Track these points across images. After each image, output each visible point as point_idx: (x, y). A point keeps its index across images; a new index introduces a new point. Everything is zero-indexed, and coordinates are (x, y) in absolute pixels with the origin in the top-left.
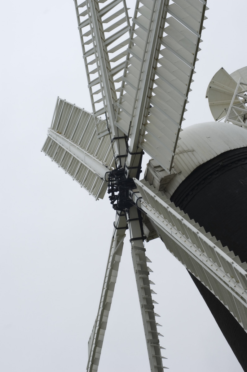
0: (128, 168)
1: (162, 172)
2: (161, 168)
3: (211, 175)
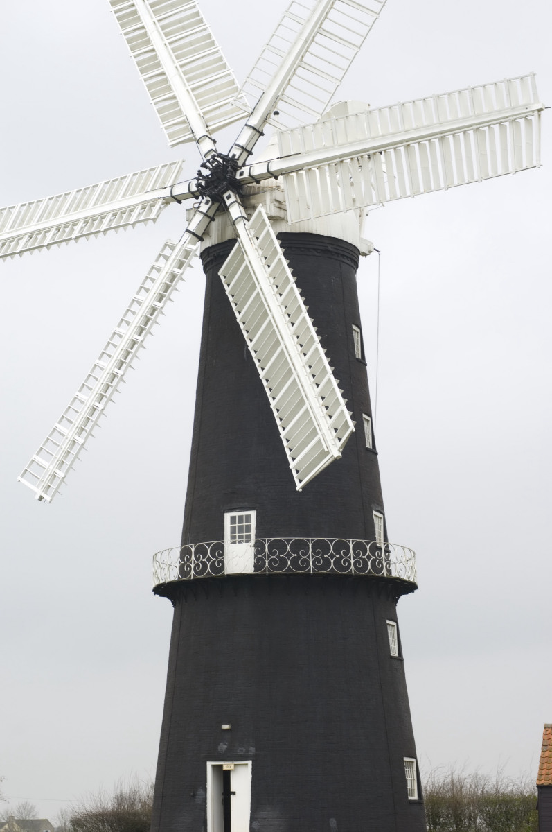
0: (250, 175)
1: (278, 209)
2: (280, 205)
3: (314, 249)
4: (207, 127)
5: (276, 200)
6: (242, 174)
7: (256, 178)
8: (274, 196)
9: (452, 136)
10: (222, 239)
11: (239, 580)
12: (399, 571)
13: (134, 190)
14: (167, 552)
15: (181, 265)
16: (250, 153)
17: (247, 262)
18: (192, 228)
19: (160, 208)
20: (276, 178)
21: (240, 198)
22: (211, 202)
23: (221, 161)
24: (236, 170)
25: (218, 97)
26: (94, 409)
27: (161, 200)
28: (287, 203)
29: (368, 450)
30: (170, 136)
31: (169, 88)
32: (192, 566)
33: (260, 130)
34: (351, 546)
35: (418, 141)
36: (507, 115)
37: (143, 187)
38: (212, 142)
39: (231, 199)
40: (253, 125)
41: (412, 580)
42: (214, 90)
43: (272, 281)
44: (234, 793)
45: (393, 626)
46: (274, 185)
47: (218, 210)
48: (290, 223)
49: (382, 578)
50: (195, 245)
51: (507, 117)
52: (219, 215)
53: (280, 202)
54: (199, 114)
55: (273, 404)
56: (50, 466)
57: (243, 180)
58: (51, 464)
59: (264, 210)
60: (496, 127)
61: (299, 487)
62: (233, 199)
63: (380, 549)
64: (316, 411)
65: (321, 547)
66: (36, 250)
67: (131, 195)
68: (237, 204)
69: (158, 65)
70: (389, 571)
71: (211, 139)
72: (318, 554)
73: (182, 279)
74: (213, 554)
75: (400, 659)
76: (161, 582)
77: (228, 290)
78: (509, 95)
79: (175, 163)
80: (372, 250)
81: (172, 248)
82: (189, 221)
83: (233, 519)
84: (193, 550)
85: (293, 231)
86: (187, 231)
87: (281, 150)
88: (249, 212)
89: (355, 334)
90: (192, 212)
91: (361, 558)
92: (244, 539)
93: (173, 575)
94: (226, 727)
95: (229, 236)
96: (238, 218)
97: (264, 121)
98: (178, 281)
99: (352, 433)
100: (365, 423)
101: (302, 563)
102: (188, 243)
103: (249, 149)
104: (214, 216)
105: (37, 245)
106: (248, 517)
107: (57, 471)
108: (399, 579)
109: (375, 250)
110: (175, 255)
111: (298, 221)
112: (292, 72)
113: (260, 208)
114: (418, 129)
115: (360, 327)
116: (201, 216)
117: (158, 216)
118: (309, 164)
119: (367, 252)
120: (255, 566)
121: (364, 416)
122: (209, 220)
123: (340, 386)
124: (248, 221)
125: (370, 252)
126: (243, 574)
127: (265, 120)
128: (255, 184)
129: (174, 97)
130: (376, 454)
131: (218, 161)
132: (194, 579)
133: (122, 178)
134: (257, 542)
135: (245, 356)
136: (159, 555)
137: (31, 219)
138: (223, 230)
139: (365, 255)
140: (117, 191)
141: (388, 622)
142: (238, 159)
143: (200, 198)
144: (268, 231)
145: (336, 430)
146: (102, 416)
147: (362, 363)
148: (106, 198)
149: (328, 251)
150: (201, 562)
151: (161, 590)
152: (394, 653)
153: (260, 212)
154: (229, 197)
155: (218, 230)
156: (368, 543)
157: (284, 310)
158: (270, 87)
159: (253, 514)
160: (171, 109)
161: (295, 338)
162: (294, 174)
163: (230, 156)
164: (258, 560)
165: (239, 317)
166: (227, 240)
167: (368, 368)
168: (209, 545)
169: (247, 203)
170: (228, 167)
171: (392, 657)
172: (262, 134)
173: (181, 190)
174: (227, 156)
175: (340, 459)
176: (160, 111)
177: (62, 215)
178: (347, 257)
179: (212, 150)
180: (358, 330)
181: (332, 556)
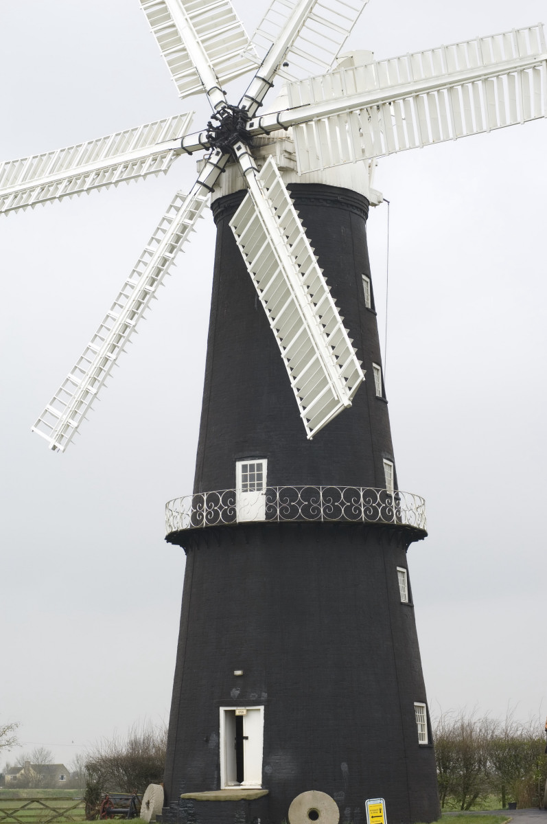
0: (260, 127)
1: (288, 160)
2: (290, 156)
3: (324, 200)
4: (217, 78)
5: (286, 151)
6: (252, 125)
7: (266, 129)
8: (284, 147)
9: (460, 87)
10: (232, 189)
11: (251, 527)
12: (409, 518)
13: (145, 141)
14: (179, 500)
15: (191, 216)
16: (260, 104)
17: (257, 212)
18: (202, 179)
19: (171, 159)
20: (286, 129)
21: (250, 149)
22: (221, 153)
23: (231, 113)
24: (246, 122)
25: (228, 49)
26: (107, 360)
27: (172, 152)
28: (297, 154)
29: (377, 398)
30: (181, 87)
31: (179, 40)
32: (205, 514)
33: (270, 82)
34: (362, 494)
35: (427, 91)
36: (516, 65)
37: (154, 139)
38: (222, 94)
39: (241, 150)
40: (263, 77)
41: (421, 527)
42: (224, 41)
43: (282, 231)
44: (247, 738)
45: (403, 573)
46: (284, 136)
47: (228, 161)
48: (299, 174)
49: (393, 526)
50: (206, 196)
51: (515, 68)
52: (229, 166)
53: (290, 153)
54: (209, 66)
55: (284, 353)
56: (63, 415)
57: (253, 131)
58: (64, 414)
59: (274, 160)
60: (504, 78)
61: (310, 435)
62: (243, 150)
63: (390, 497)
64: (327, 360)
65: (331, 495)
66: (49, 202)
67: (142, 146)
68: (247, 156)
69: (169, 17)
70: (399, 519)
71: (221, 91)
72: (329, 501)
73: (193, 230)
74: (225, 502)
75: (410, 605)
76: (174, 530)
77: (238, 240)
78: (517, 45)
79: (185, 115)
80: (382, 200)
81: (184, 199)
82: (200, 172)
83: (244, 467)
84: (205, 498)
85: (303, 182)
86: (198, 182)
87: (291, 101)
88: (259, 163)
89: (365, 284)
90: (203, 163)
91: (371, 506)
92: (256, 488)
93: (185, 523)
94: (238, 673)
95: (239, 187)
96: (248, 169)
97: (274, 73)
98: (189, 232)
99: (362, 382)
100: (375, 372)
101: (314, 511)
102: (199, 194)
103: (259, 101)
104: (224, 167)
105: (49, 197)
106: (260, 466)
107: (71, 421)
108: (409, 526)
109: (384, 200)
110: (186, 206)
111: (308, 172)
112: (302, 23)
113: (270, 159)
114: (426, 79)
115: (369, 277)
116: (212, 167)
117: (169, 168)
118: (318, 115)
119: (376, 203)
120: (266, 514)
121: (374, 365)
122: (219, 171)
123: (350, 335)
124: (259, 172)
125: (380, 202)
126: (255, 522)
127: (275, 71)
128: (264, 135)
129: (184, 49)
130: (386, 403)
131: (228, 113)
132: (206, 527)
133: (133, 130)
134: (268, 490)
135: (256, 306)
136: (171, 503)
137: (43, 171)
138: (233, 181)
139: (374, 205)
140: (128, 143)
141: (398, 569)
142: (248, 111)
143: (211, 149)
144: (278, 182)
145: (346, 379)
146: (115, 366)
147: (372, 312)
148: (117, 150)
149: (338, 201)
150: (213, 510)
151: (173, 538)
152: (404, 599)
153: (270, 163)
154: (239, 148)
155: (229, 182)
156: (378, 491)
157: (294, 260)
158: (279, 38)
159: (264, 462)
160: (181, 61)
161: (305, 288)
162: (304, 125)
163: (240, 107)
164: (269, 508)
165: (249, 268)
166: (237, 190)
167: (378, 317)
168: (221, 493)
169: (258, 154)
170: (238, 119)
171: (402, 604)
172: (271, 85)
173: (191, 141)
174: (238, 107)
175: (351, 408)
176: (170, 63)
177: (74, 167)
178: (357, 208)
179: (222, 102)
180: (368, 280)
181: (342, 504)
